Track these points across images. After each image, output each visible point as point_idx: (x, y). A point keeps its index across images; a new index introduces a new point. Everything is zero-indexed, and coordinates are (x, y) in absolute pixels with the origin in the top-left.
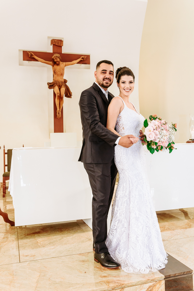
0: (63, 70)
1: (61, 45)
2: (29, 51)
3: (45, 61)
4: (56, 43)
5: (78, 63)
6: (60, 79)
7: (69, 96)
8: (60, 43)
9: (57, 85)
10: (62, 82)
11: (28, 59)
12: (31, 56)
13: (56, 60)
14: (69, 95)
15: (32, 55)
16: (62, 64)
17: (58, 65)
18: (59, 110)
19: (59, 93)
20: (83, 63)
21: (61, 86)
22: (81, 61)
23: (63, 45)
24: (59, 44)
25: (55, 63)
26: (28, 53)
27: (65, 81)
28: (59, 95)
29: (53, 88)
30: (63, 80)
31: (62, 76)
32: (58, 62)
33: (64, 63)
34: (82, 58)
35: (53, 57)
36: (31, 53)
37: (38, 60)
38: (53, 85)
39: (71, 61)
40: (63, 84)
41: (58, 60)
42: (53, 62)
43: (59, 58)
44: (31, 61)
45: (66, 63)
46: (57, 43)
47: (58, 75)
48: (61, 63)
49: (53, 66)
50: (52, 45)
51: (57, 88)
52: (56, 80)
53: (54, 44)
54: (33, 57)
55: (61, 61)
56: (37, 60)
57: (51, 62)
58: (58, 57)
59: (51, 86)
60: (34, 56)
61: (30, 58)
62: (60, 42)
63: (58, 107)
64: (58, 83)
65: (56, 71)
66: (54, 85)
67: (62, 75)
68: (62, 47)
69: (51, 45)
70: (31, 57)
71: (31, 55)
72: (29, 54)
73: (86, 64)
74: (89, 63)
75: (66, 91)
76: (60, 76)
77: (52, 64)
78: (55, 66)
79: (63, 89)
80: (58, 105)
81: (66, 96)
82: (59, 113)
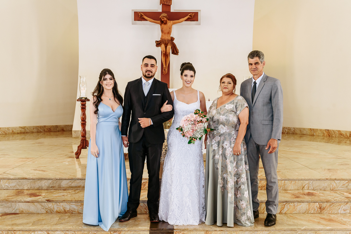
0: (170, 28)
1: (170, 4)
2: (139, 12)
3: (153, 21)
4: (165, 3)
5: (186, 20)
6: (167, 37)
7: (175, 53)
8: (168, 2)
9: (164, 44)
10: (169, 40)
11: (139, 19)
12: (141, 16)
13: (163, 20)
14: (175, 52)
15: (142, 15)
16: (170, 23)
17: (166, 24)
18: (165, 66)
19: (165, 51)
20: (191, 21)
21: (168, 44)
22: (189, 18)
23: (171, 4)
24: (168, 4)
25: (162, 23)
27: (172, 39)
28: (164, 53)
29: (160, 46)
30: (170, 38)
31: (169, 34)
32: (165, 21)
33: (172, 21)
34: (190, 16)
35: (160, 17)
36: (141, 13)
38: (160, 43)
39: (178, 19)
40: (169, 42)
41: (165, 19)
42: (161, 21)
43: (166, 18)
44: (141, 20)
45: (173, 21)
46: (166, 2)
47: (165, 33)
48: (168, 21)
49: (161, 25)
50: (161, 4)
51: (163, 46)
52: (163, 38)
53: (163, 3)
54: (143, 17)
55: (168, 20)
56: (146, 20)
57: (159, 22)
58: (164, 17)
59: (158, 44)
61: (140, 18)
64: (164, 41)
65: (163, 29)
66: (161, 44)
67: (169, 33)
68: (171, 6)
69: (160, 5)
71: (141, 15)
72: (139, 14)
73: (194, 21)
74: (197, 20)
75: (173, 48)
76: (167, 34)
77: (160, 23)
78: (163, 25)
79: (169, 47)
80: (165, 62)
81: (173, 53)
82: (165, 70)
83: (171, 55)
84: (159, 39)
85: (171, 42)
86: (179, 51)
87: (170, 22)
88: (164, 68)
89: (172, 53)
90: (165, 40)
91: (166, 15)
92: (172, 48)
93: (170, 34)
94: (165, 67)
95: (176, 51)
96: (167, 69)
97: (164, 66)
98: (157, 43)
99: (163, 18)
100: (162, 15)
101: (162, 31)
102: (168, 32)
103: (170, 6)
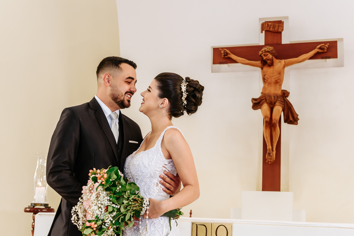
0: (280, 74)
1: (280, 30)
2: (221, 48)
3: (248, 61)
4: (270, 28)
5: (312, 58)
6: (273, 91)
7: (291, 121)
8: (277, 27)
9: (267, 103)
10: (277, 96)
11: (221, 61)
12: (224, 55)
13: (265, 58)
14: (291, 119)
15: (227, 54)
16: (279, 64)
18: (271, 147)
19: (269, 116)
20: (322, 58)
21: (275, 103)
23: (283, 30)
24: (276, 29)
25: (265, 64)
26: (221, 51)
27: (285, 94)
29: (260, 108)
30: (279, 92)
31: (278, 85)
32: (269, 60)
33: (283, 61)
34: (320, 48)
35: (260, 52)
36: (225, 49)
37: (237, 61)
38: (259, 103)
39: (297, 57)
40: (277, 100)
41: (270, 56)
42: (262, 62)
43: (271, 54)
44: (226, 63)
45: (286, 60)
46: (272, 27)
47: (270, 84)
48: (276, 61)
49: (262, 69)
50: (264, 32)
51: (265, 107)
53: (266, 29)
54: (229, 56)
56: (235, 62)
57: (259, 63)
58: (268, 52)
59: (257, 104)
60: (230, 54)
61: (224, 58)
62: (277, 25)
63: (268, 143)
64: (268, 98)
65: (266, 76)
66: (261, 103)
67: (278, 82)
68: (283, 33)
69: (262, 32)
70: (226, 57)
71: (224, 53)
73: (329, 58)
74: (335, 56)
75: (286, 111)
76: (273, 85)
77: (260, 65)
78: (265, 69)
79: (278, 110)
80: (269, 139)
81: (287, 121)
82: (269, 154)
83: (284, 125)
84: (258, 95)
85: (282, 100)
86: (299, 117)
87: (280, 62)
88: (268, 151)
89: (285, 121)
90: (270, 96)
91: (271, 48)
92: (283, 110)
93: (280, 85)
94: (269, 149)
95: (293, 117)
96: (275, 152)
97: (269, 147)
98: (254, 102)
99: (264, 55)
100: (263, 49)
101: (264, 79)
102: (276, 81)
103: (281, 33)
